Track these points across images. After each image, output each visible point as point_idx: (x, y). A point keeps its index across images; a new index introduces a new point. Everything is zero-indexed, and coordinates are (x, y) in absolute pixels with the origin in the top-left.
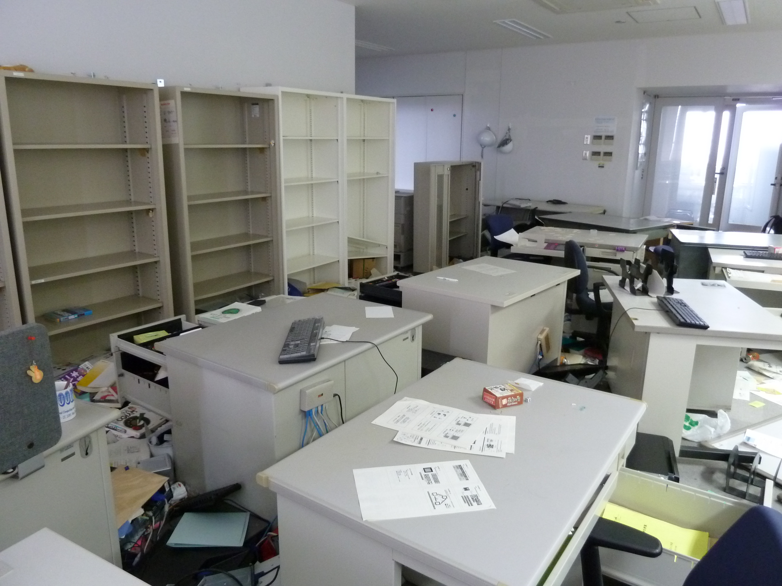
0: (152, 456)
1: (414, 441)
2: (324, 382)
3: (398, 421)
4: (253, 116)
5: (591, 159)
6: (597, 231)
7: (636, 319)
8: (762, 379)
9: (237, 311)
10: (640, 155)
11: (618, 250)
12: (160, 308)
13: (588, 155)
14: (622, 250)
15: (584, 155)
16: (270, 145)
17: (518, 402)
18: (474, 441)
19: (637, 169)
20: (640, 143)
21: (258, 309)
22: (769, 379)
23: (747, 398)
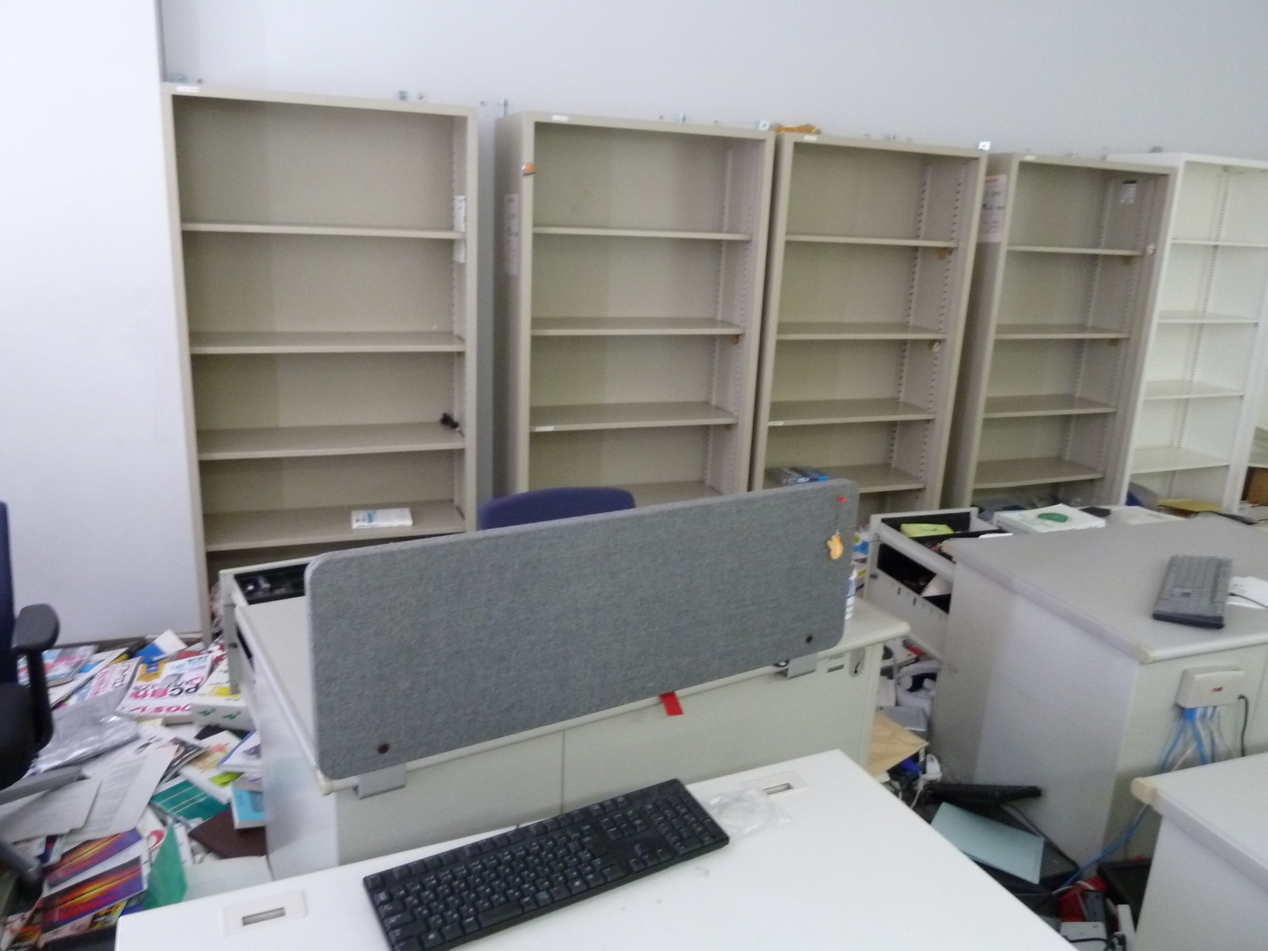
0: (897, 704)
2: (1227, 669)
4: (1122, 201)
9: (1063, 519)
12: (919, 490)
16: (1144, 251)
21: (1099, 523)
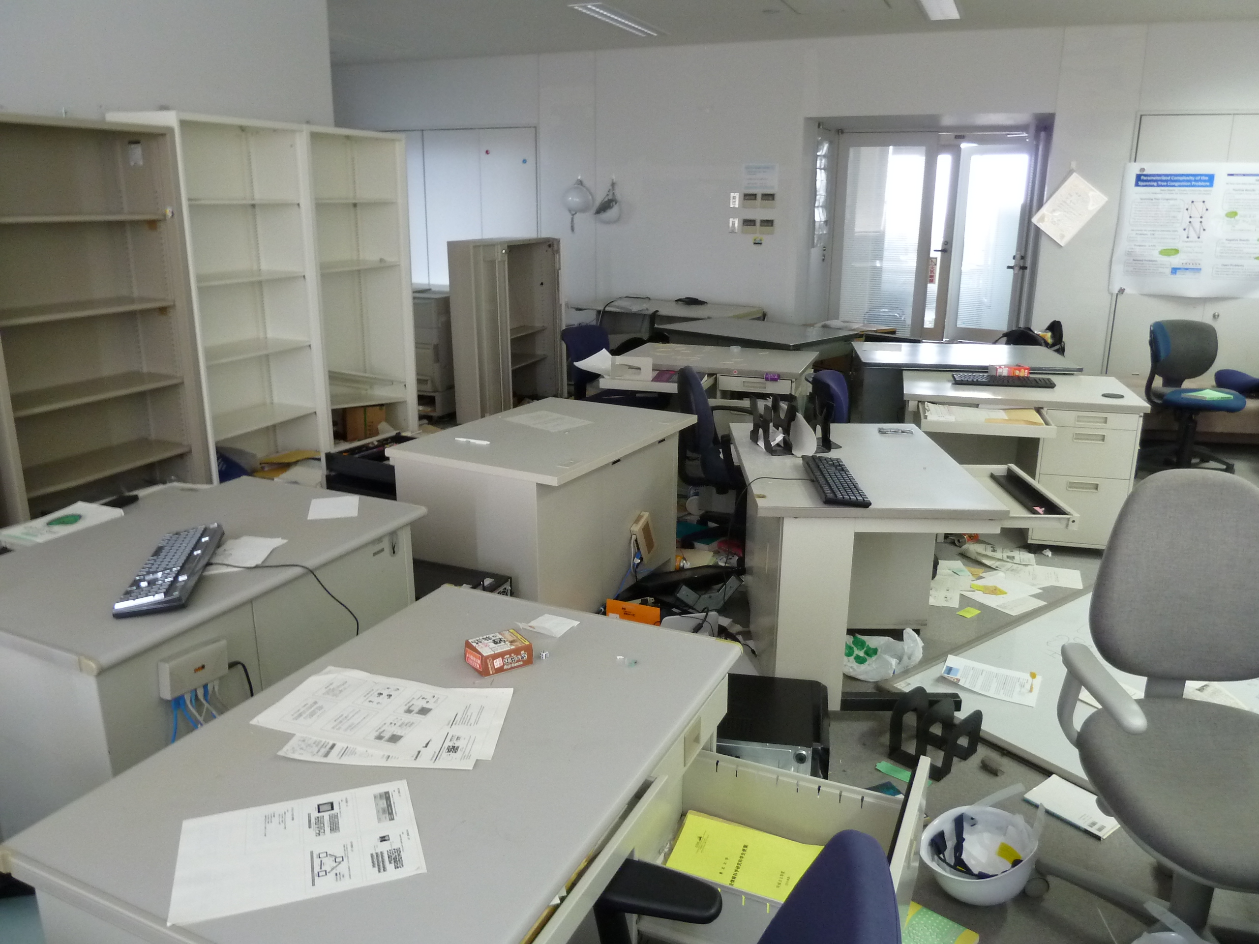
1: (317, 752)
2: (206, 643)
3: (300, 715)
4: (132, 164)
5: (743, 232)
6: (740, 347)
7: (763, 497)
8: (979, 571)
9: (76, 518)
10: (817, 225)
11: (767, 379)
13: (736, 225)
14: (775, 378)
15: (731, 225)
16: (165, 215)
17: (524, 661)
18: (427, 742)
19: (813, 246)
20: (816, 205)
21: (118, 512)
22: (991, 570)
23: (955, 603)
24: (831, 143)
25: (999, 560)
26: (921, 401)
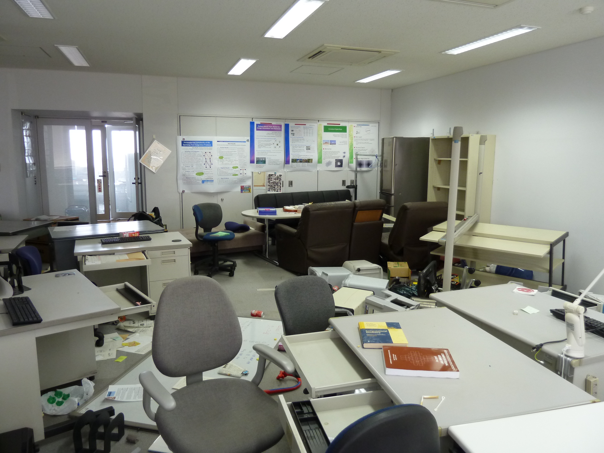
8: (126, 335)
10: (28, 165)
20: (26, 155)
22: (130, 334)
23: (114, 356)
24: (31, 123)
25: (136, 327)
26: (84, 255)
